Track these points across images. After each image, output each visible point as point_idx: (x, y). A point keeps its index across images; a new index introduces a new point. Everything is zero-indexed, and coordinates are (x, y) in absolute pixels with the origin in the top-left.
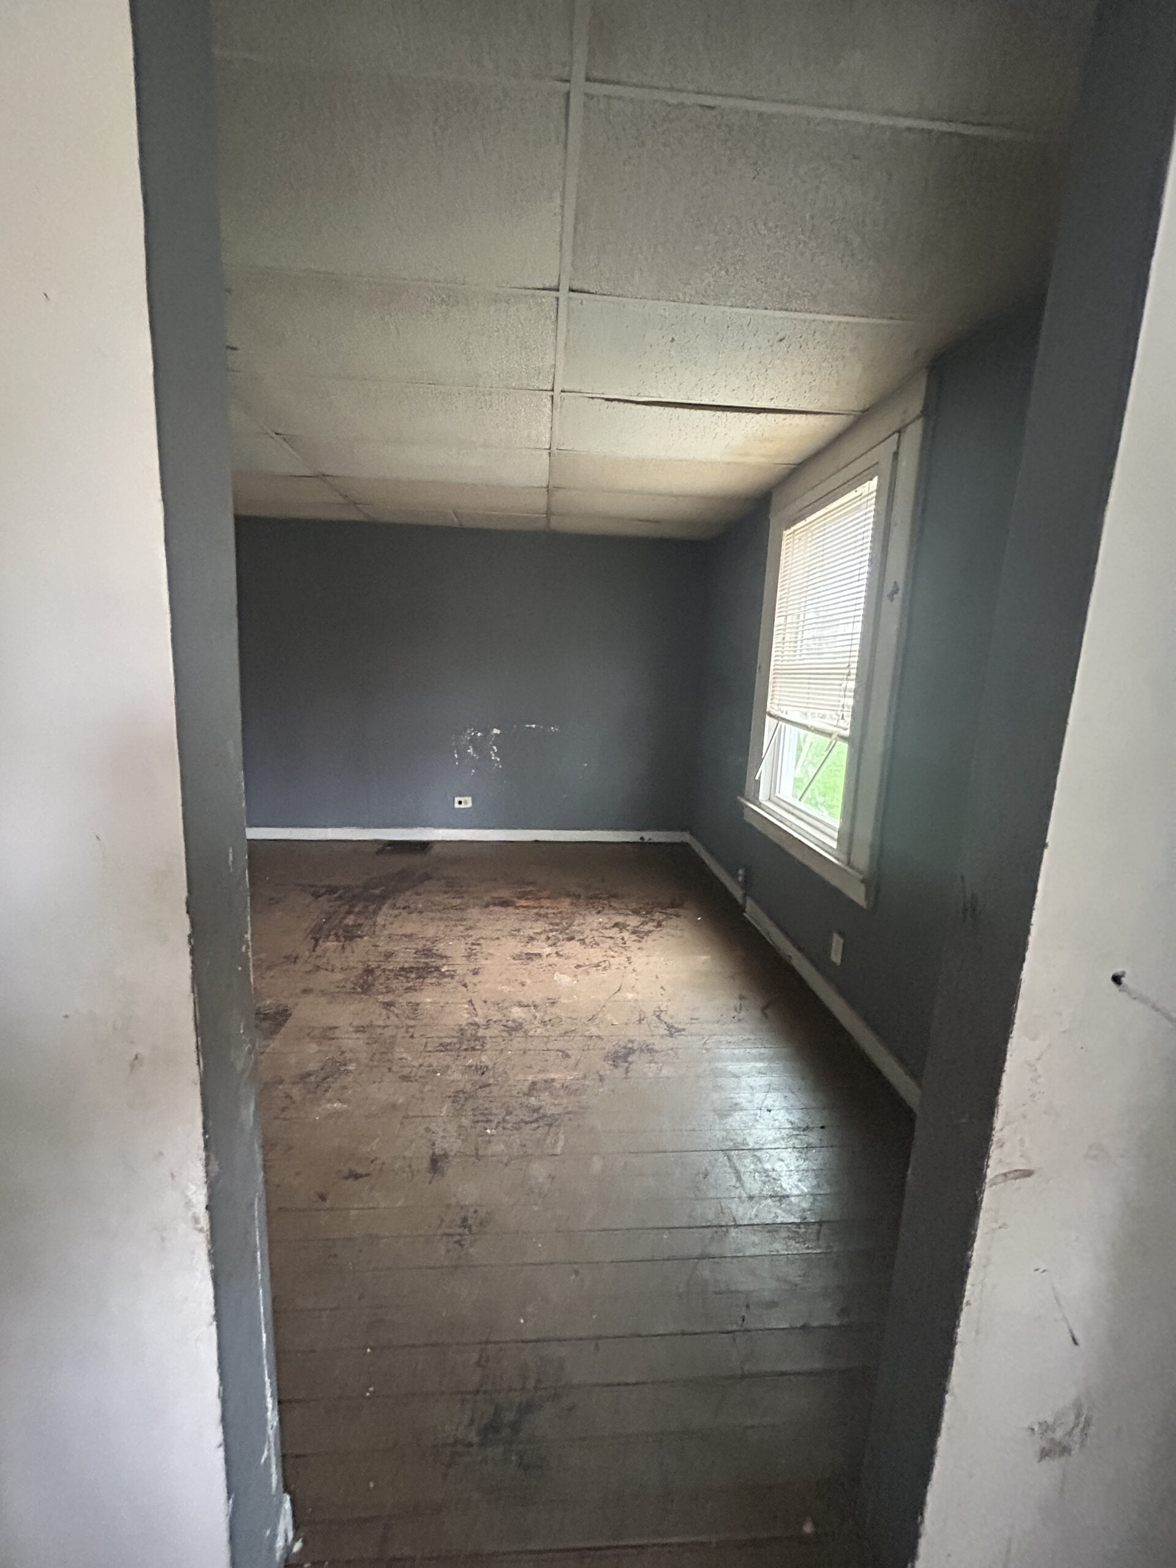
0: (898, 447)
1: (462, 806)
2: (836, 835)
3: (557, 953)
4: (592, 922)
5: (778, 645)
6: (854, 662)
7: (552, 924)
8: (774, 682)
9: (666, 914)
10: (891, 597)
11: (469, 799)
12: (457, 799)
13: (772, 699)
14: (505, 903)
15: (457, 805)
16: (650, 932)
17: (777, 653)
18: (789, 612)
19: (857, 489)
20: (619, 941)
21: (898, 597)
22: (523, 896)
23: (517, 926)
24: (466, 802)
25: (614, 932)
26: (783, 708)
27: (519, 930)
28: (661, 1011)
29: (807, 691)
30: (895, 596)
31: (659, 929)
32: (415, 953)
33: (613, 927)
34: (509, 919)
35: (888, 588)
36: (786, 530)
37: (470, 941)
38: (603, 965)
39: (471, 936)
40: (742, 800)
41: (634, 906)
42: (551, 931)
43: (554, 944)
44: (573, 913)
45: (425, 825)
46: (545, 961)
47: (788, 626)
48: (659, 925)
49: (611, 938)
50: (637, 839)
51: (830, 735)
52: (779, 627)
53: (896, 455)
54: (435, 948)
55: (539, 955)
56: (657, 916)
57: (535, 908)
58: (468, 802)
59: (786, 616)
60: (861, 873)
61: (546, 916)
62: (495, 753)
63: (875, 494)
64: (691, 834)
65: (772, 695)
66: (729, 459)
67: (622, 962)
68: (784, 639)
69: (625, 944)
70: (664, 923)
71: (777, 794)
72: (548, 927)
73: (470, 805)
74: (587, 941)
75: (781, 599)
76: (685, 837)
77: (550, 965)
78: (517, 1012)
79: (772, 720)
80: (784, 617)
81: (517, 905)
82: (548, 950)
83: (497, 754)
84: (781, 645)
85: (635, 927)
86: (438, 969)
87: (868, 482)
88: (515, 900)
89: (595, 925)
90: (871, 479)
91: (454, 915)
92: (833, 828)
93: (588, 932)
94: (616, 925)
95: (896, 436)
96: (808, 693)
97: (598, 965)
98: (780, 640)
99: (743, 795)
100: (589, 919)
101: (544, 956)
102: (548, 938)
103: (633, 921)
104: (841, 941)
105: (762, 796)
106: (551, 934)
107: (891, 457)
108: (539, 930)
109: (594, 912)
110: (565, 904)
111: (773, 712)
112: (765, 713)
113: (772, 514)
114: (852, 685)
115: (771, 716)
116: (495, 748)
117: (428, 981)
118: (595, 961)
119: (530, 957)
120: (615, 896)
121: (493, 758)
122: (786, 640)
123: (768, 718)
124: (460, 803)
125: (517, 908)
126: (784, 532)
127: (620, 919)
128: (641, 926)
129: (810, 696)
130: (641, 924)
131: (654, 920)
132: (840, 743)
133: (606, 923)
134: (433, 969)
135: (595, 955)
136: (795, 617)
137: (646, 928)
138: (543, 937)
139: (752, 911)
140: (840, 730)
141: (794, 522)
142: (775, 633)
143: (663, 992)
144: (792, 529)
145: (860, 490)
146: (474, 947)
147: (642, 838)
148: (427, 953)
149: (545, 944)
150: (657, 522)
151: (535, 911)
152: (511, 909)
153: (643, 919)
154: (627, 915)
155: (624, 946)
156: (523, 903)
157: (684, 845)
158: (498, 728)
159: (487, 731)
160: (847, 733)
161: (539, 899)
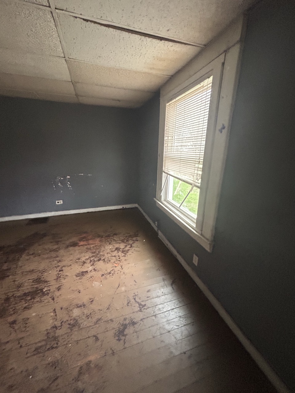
0: (225, 60)
1: (59, 203)
2: (195, 221)
3: (94, 269)
4: (108, 248)
5: (166, 147)
6: (202, 157)
7: (93, 253)
8: (165, 161)
9: (133, 240)
10: (221, 131)
11: (61, 201)
12: (57, 202)
13: (164, 167)
14: (75, 245)
15: (57, 203)
16: (128, 250)
17: (166, 150)
18: (170, 135)
19: (201, 84)
20: (118, 258)
21: (225, 131)
22: (81, 240)
23: (78, 256)
24: (60, 202)
25: (115, 253)
26: (169, 170)
27: (79, 259)
28: (136, 295)
29: (179, 165)
30: (223, 130)
31: (131, 248)
32: (33, 282)
33: (115, 250)
34: (76, 252)
35: (219, 127)
36: (167, 103)
37: (59, 269)
38: (112, 272)
39: (59, 266)
40: (156, 200)
41: (122, 238)
42: (92, 257)
43: (93, 265)
44: (100, 246)
45: (45, 211)
46: (89, 275)
47: (169, 140)
48: (131, 246)
49: (115, 256)
50: (122, 208)
51: (191, 184)
52: (166, 141)
53: (223, 64)
54: (42, 277)
55: (87, 272)
56: (131, 242)
57: (86, 245)
58: (61, 202)
59: (168, 137)
60: (207, 239)
61: (90, 249)
62: (69, 185)
63: (211, 85)
64: (138, 205)
65: (165, 165)
66: (147, 70)
67: (119, 269)
68: (168, 145)
69: (120, 258)
70: (133, 245)
71: (168, 199)
72: (91, 255)
73: (62, 203)
74: (106, 260)
75: (166, 130)
76: (136, 205)
77: (91, 277)
78: (76, 312)
79: (165, 174)
80: (167, 137)
81: (80, 245)
82: (91, 268)
83: (70, 185)
84: (167, 147)
85: (123, 249)
86: (42, 290)
87: (207, 79)
88: (79, 242)
89: (109, 251)
90: (209, 78)
91: (53, 254)
92: (194, 219)
93: (106, 255)
94: (117, 249)
95: (224, 54)
96: (180, 167)
97: (110, 273)
98: (166, 145)
99: (155, 197)
100: (107, 247)
101: (89, 271)
102: (91, 261)
103: (122, 246)
104: (197, 258)
105: (163, 199)
106: (92, 259)
107: (221, 65)
108: (87, 257)
109: (108, 244)
110: (97, 241)
111: (166, 171)
112: (162, 171)
113: (161, 97)
114: (201, 166)
115: (164, 172)
116: (69, 183)
117: (36, 300)
118: (109, 271)
119: (83, 273)
120: (115, 234)
121: (68, 186)
122: (169, 145)
123: (163, 173)
124: (58, 202)
125: (79, 246)
126: (167, 104)
127: (117, 246)
128: (125, 248)
129: (181, 168)
130: (125, 247)
131: (129, 244)
132: (195, 188)
133: (113, 249)
134: (39, 291)
135: (109, 267)
136: (171, 137)
137: (127, 248)
138: (89, 261)
139: (161, 235)
140: (195, 183)
141: (171, 100)
142: (165, 143)
143: (136, 284)
144: (170, 103)
145: (202, 84)
146: (59, 273)
147: (123, 207)
148: (38, 281)
149: (89, 265)
150: (119, 101)
151: (86, 247)
152: (77, 248)
153: (125, 244)
154: (120, 243)
155: (120, 259)
156: (82, 243)
157: (136, 208)
158: (69, 176)
159: (65, 177)
160: (199, 185)
161: (87, 240)
